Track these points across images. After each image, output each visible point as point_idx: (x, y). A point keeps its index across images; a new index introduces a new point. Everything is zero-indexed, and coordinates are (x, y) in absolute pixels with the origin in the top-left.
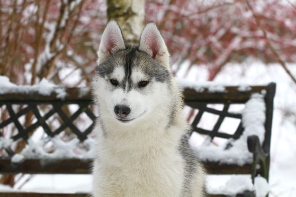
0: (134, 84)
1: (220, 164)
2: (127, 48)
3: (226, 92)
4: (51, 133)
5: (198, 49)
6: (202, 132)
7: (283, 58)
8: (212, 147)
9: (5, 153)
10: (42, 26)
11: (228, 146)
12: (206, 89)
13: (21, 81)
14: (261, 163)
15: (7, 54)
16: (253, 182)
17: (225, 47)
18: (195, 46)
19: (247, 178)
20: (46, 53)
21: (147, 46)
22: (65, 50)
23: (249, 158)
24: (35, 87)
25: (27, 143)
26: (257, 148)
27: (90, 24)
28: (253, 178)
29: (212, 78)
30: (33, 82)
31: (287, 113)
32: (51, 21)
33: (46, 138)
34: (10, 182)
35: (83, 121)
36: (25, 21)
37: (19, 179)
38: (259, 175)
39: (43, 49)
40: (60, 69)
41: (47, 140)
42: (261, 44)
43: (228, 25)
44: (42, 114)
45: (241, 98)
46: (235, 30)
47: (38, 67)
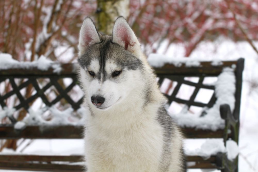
0: (108, 75)
1: (196, 129)
2: (101, 42)
3: (201, 66)
4: (49, 104)
5: (175, 29)
6: (180, 101)
7: (250, 36)
8: (189, 115)
9: (8, 121)
10: (40, 9)
11: (203, 114)
12: (184, 64)
13: (22, 58)
14: (232, 128)
15: (10, 35)
16: (225, 145)
17: (199, 27)
18: (173, 27)
19: (220, 141)
20: (44, 34)
21: (120, 38)
22: (60, 31)
23: (221, 124)
24: (34, 63)
25: (28, 112)
26: (228, 115)
27: (82, 8)
28: (225, 142)
29: (188, 54)
30: (32, 59)
31: (254, 85)
32: (48, 5)
33: (44, 108)
34: (13, 146)
35: (76, 93)
36: (25, 5)
37: (21, 144)
38: (230, 139)
39: (41, 30)
40: (56, 47)
41: (45, 109)
42: (231, 24)
43: (201, 8)
44: (41, 86)
45: (214, 71)
46: (208, 12)
47: (37, 46)
